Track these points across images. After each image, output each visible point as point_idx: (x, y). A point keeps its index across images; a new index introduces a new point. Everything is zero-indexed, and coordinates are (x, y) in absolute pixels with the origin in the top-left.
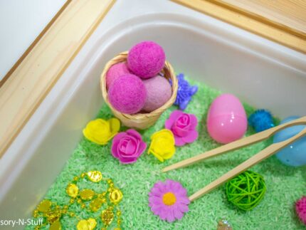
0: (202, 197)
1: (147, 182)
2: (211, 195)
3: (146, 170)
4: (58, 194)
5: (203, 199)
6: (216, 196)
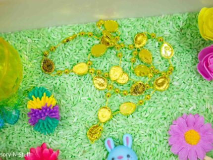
3: (206, 96)
4: (129, 30)
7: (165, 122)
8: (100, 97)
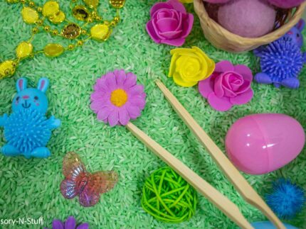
0: (140, 142)
1: (133, 65)
2: (146, 153)
3: (150, 59)
5: (136, 143)
6: (147, 160)
7: (93, 75)
8: (26, 32)
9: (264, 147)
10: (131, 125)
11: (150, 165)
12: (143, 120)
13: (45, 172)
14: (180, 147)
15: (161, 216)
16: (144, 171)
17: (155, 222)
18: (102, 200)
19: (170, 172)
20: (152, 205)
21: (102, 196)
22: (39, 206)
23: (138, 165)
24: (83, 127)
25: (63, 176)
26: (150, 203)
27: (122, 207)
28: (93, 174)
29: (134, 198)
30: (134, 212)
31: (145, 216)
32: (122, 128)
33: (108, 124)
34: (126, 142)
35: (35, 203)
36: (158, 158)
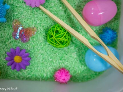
0: (45, 14)
2: (48, 19)
5: (44, 15)
6: (49, 22)
9: (99, 14)
10: (41, 7)
11: (50, 24)
12: (46, 4)
13: (5, 28)
14: (63, 16)
15: (56, 45)
16: (48, 27)
17: (54, 48)
18: (31, 40)
19: (59, 27)
20: (52, 41)
21: (31, 38)
22: (4, 43)
23: (45, 24)
24: (20, 8)
25: (13, 30)
26: (51, 40)
27: (39, 42)
28: (26, 29)
29: (44, 38)
30: (44, 44)
31: (49, 45)
32: (37, 8)
33: (31, 7)
34: (39, 14)
35: (2, 42)
36: (54, 21)
